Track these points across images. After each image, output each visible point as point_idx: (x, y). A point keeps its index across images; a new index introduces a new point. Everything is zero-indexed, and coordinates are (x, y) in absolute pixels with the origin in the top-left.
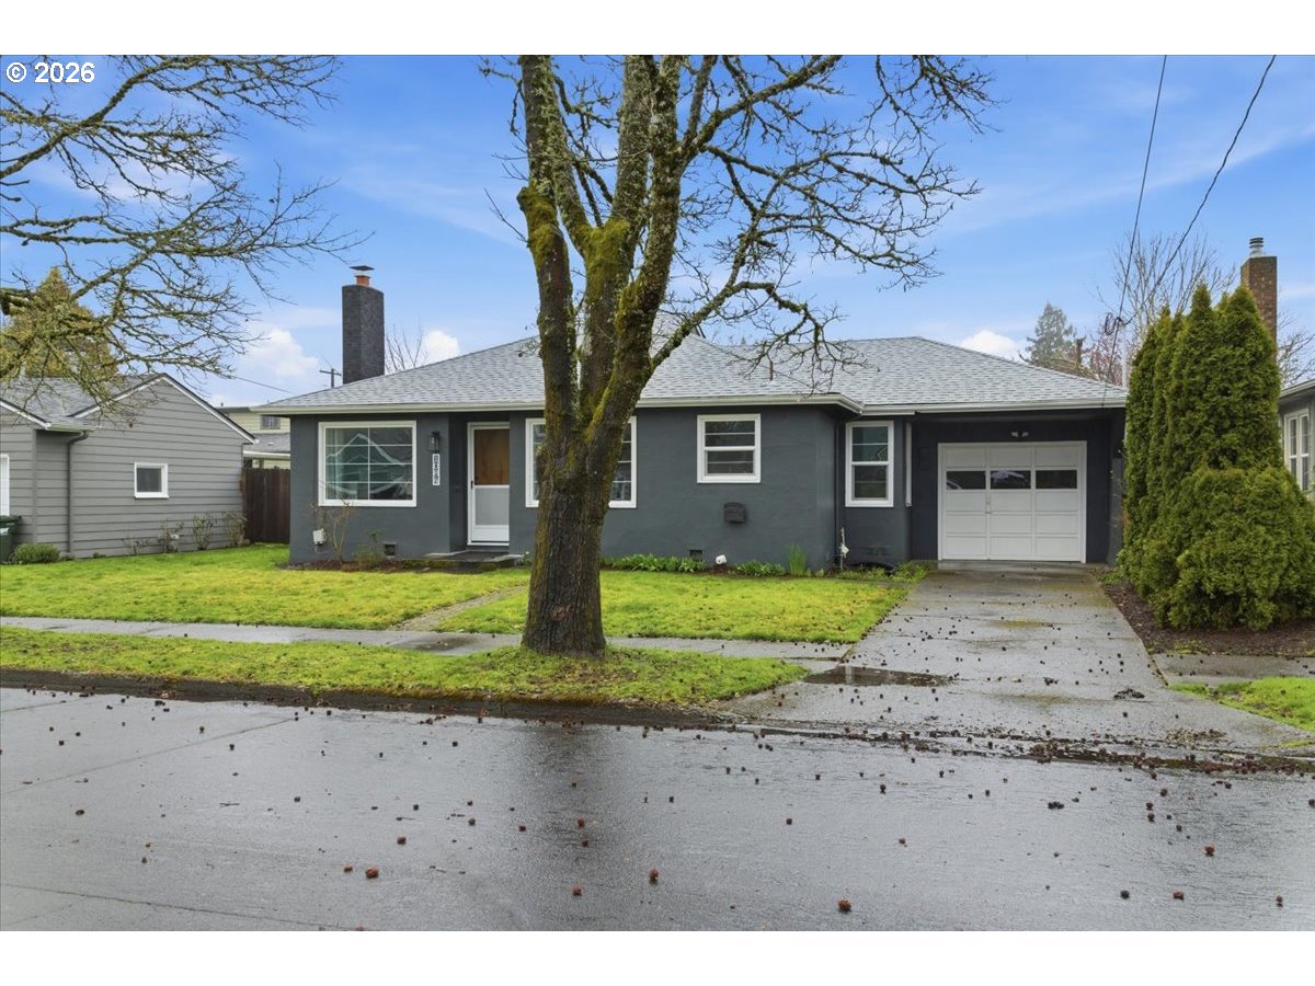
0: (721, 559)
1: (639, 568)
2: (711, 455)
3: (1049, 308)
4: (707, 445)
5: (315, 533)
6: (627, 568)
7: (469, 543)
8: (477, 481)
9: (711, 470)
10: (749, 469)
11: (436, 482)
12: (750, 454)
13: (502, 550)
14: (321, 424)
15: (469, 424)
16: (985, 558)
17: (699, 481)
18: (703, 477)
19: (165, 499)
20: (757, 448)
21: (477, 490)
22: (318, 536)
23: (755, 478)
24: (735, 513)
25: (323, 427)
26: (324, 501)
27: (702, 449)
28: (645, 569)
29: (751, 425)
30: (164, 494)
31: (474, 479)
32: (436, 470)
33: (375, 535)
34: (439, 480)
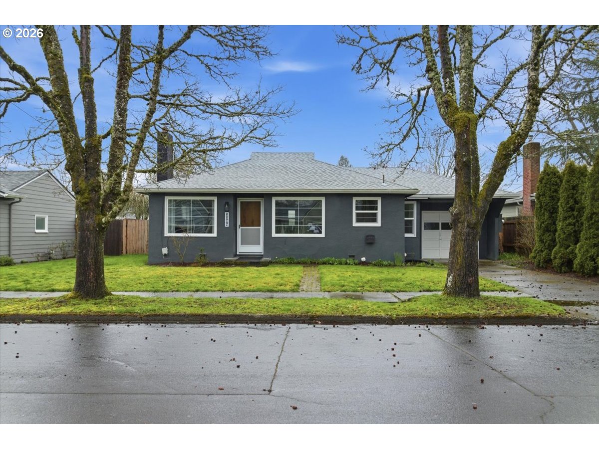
0: (363, 259)
1: (329, 264)
2: (358, 214)
3: (342, 157)
4: (356, 210)
5: (163, 249)
6: (324, 263)
7: (238, 253)
8: (242, 225)
9: (358, 221)
10: (375, 221)
11: (227, 225)
12: (375, 215)
13: (261, 257)
14: (166, 197)
15: (238, 199)
16: (439, 258)
17: (354, 226)
18: (355, 224)
19: (47, 233)
20: (379, 212)
21: (241, 229)
22: (165, 251)
23: (378, 224)
24: (370, 239)
25: (167, 199)
26: (167, 234)
27: (354, 212)
28: (333, 264)
29: (376, 202)
30: (46, 231)
31: (240, 224)
32: (227, 220)
33: (201, 250)
34: (228, 225)
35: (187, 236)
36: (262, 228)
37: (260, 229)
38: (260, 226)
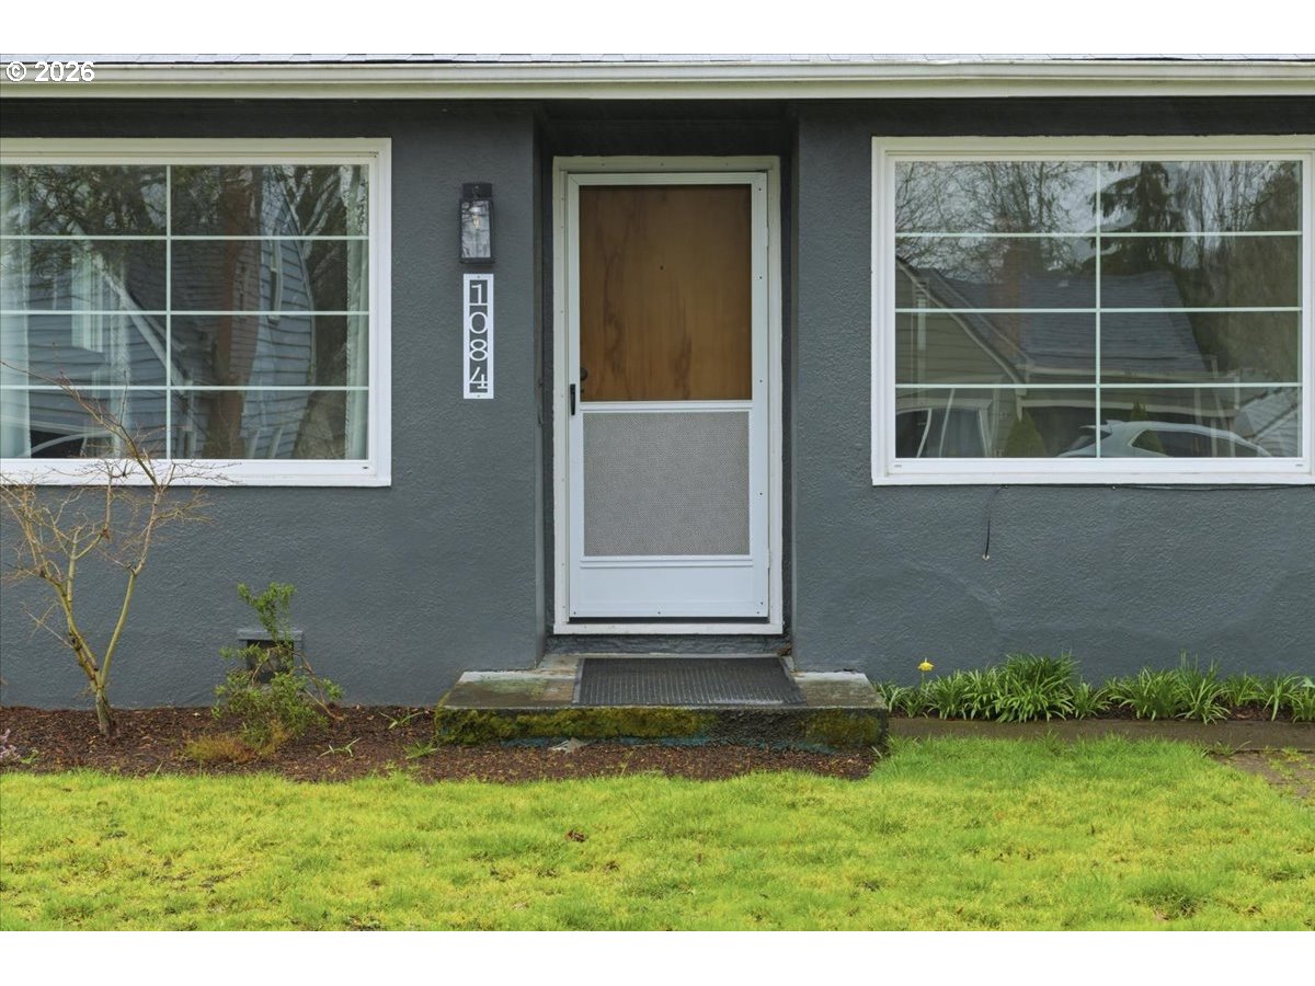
7: (561, 627)
8: (592, 386)
11: (480, 388)
15: (558, 161)
21: (589, 420)
31: (576, 379)
32: (479, 337)
33: (270, 605)
34: (490, 382)
35: (138, 478)
36: (762, 411)
37: (743, 417)
38: (748, 396)
